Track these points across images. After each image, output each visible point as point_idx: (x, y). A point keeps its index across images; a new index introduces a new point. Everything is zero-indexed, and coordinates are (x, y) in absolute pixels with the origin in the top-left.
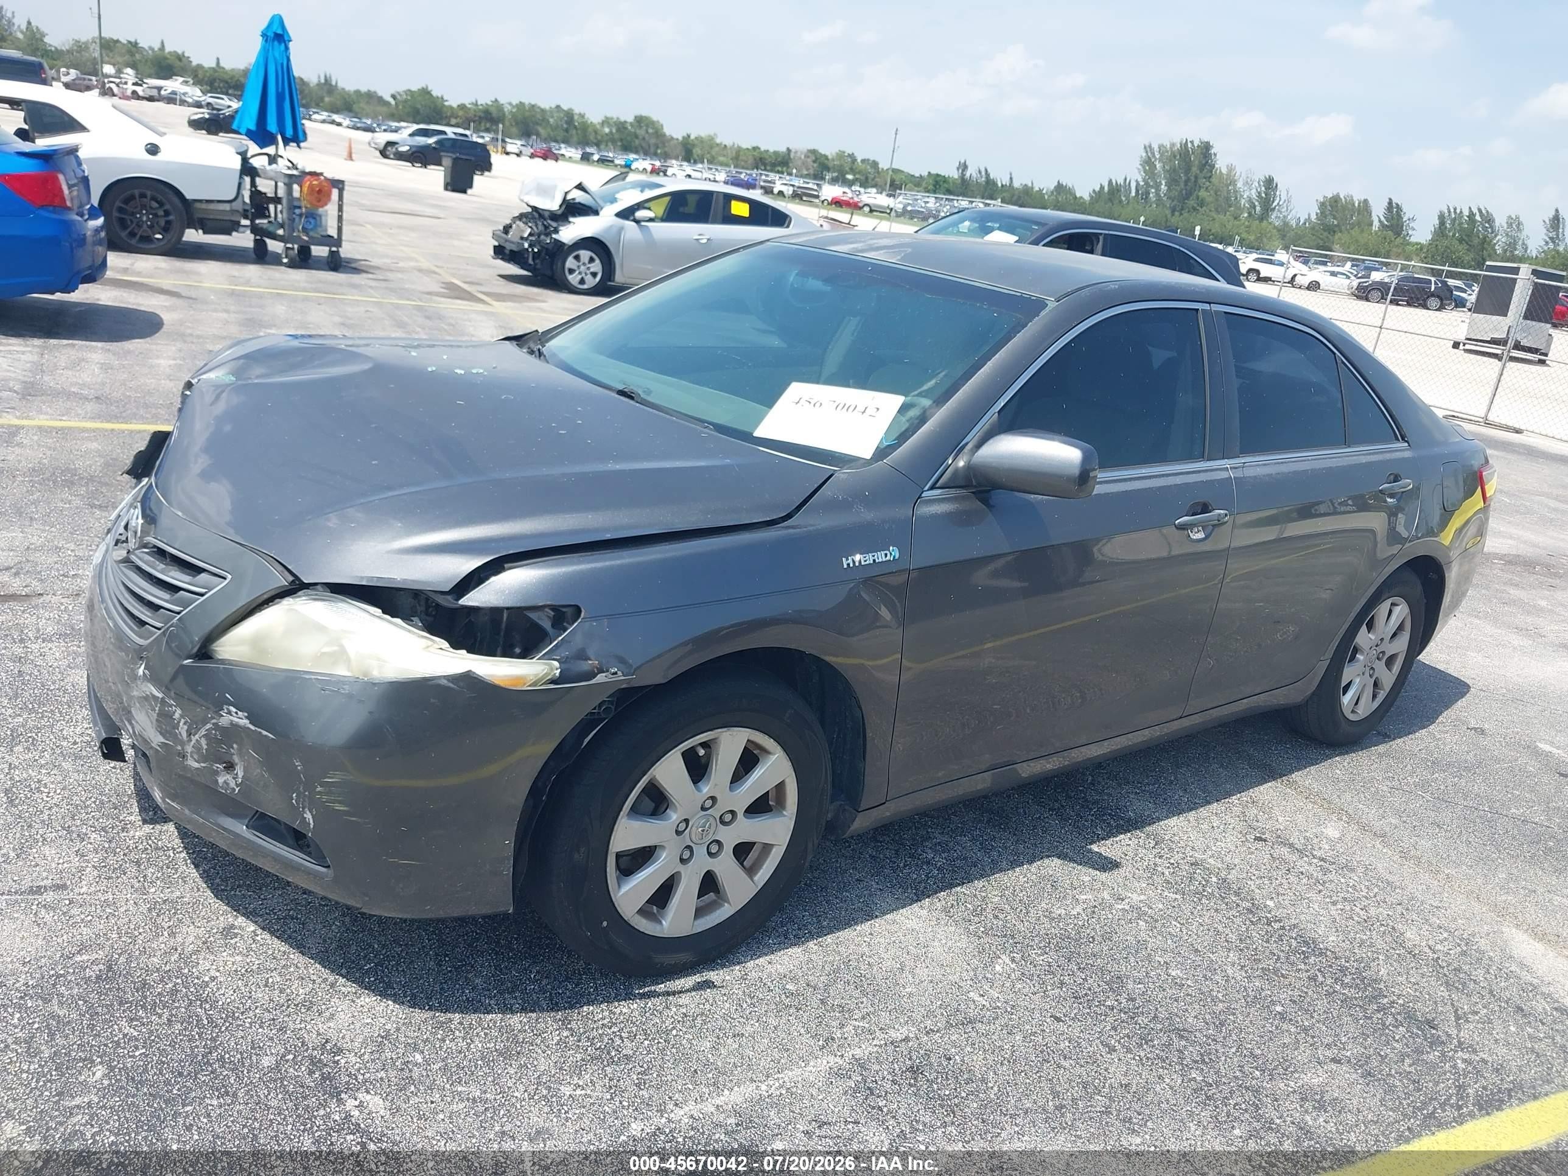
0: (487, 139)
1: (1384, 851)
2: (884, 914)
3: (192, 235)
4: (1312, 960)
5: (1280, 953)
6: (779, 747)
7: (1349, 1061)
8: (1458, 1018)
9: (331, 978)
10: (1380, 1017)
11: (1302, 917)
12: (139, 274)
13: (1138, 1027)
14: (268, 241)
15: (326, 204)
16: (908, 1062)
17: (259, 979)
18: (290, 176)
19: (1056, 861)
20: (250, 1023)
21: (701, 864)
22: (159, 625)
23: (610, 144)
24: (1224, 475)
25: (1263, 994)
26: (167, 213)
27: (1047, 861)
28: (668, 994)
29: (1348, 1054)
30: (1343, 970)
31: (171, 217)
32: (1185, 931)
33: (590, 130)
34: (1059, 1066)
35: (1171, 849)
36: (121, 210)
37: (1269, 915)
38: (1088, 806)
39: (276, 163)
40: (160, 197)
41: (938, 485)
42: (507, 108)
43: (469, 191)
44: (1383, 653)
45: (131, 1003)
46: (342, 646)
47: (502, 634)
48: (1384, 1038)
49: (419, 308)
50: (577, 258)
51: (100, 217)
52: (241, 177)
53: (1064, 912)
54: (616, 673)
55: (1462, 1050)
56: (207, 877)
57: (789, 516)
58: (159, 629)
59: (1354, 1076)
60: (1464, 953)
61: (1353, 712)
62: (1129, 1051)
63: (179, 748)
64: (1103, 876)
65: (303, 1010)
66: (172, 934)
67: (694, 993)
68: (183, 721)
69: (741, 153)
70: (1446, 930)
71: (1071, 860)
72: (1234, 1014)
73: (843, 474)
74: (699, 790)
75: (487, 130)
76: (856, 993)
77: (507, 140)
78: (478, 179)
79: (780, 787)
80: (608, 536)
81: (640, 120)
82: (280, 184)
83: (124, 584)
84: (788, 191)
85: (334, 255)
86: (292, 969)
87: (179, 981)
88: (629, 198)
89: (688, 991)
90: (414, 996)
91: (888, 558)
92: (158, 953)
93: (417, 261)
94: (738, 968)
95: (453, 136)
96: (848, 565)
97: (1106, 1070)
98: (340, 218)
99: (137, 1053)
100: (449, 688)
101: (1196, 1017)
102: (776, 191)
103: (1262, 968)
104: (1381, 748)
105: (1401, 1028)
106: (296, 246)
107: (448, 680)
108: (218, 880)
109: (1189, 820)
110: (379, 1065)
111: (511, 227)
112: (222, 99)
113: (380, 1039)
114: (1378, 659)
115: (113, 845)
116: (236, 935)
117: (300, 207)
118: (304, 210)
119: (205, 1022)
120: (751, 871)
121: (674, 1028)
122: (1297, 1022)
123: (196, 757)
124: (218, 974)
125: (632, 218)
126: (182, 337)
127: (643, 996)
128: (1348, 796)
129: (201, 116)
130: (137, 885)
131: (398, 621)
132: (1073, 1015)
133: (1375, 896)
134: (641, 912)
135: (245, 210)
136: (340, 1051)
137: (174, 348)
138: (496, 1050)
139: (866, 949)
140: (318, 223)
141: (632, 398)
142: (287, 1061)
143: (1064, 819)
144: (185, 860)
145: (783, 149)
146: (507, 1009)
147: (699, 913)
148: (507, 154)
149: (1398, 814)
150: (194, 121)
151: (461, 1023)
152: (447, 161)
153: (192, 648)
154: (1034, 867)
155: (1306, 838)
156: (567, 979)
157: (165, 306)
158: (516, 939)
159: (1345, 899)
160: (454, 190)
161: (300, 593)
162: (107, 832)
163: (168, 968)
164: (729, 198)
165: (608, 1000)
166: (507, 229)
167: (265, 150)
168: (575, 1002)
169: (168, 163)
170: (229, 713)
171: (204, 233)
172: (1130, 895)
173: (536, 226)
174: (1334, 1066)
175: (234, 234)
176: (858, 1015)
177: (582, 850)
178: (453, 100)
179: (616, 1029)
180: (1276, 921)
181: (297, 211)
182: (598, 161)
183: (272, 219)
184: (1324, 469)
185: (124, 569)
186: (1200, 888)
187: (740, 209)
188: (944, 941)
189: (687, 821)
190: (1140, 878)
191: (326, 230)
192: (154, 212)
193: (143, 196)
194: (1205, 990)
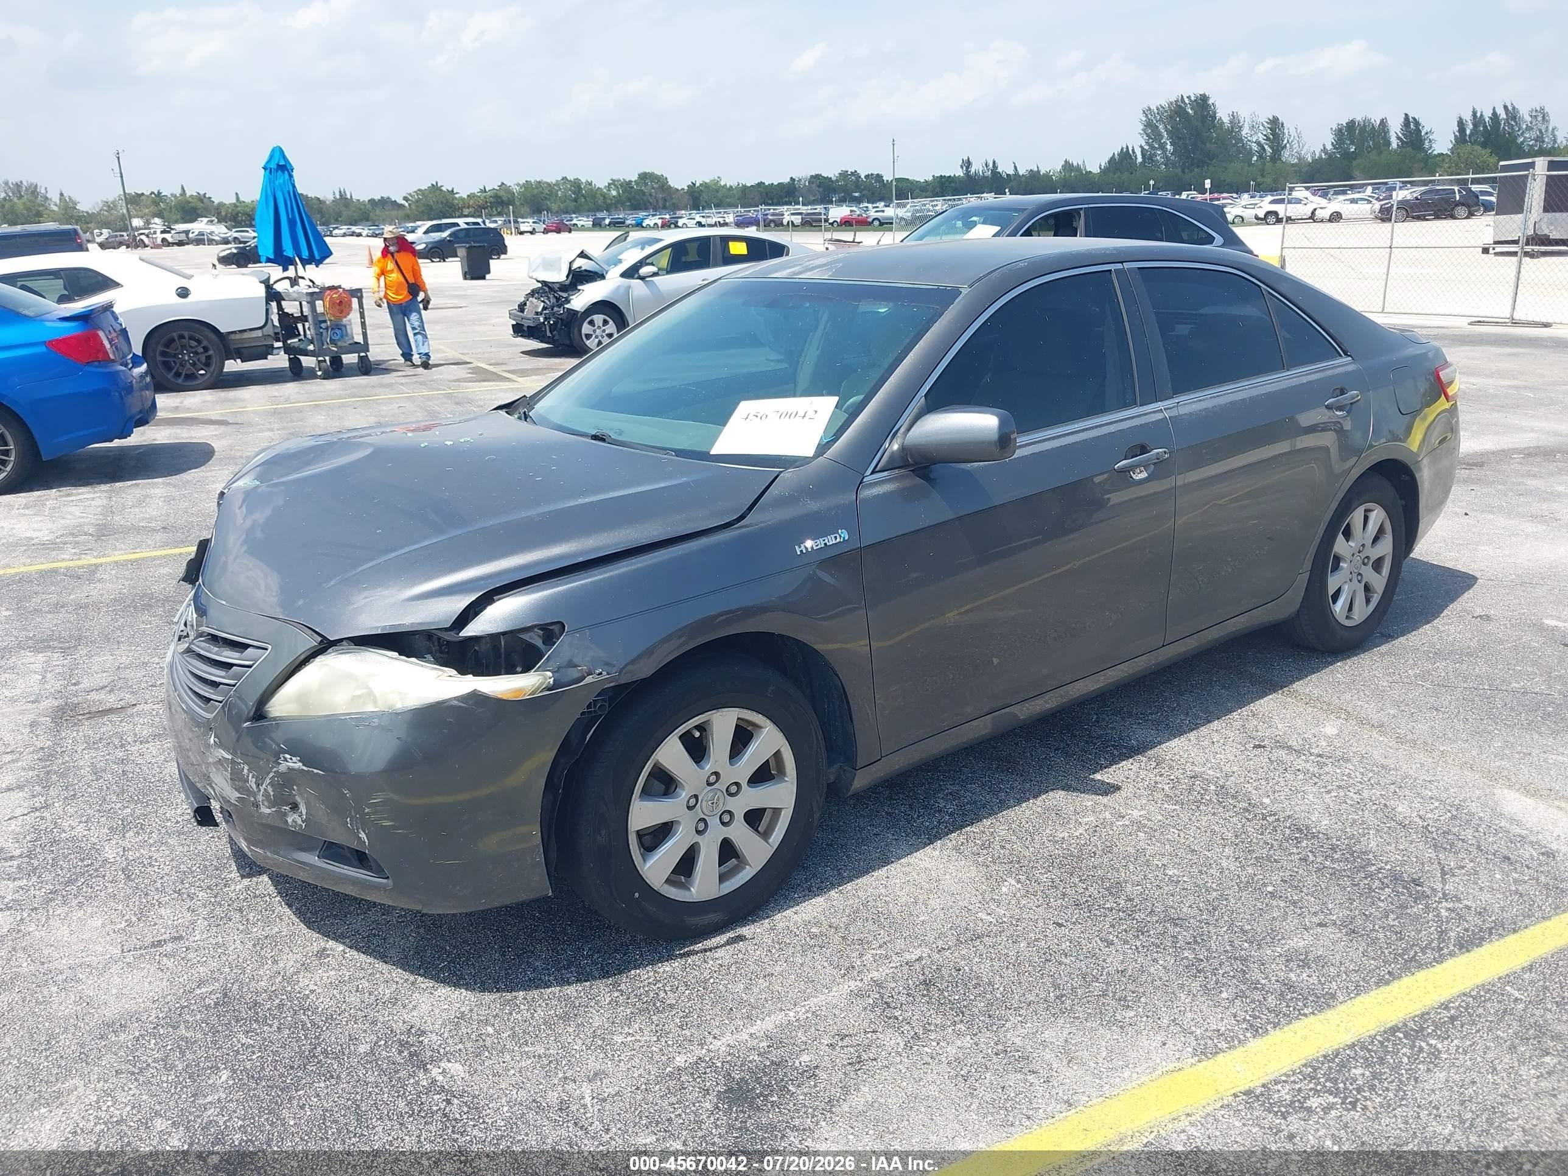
0: (500, 222)
1: (1381, 739)
2: (899, 859)
3: (232, 366)
4: (1304, 844)
5: (1273, 842)
6: (768, 721)
7: (1335, 924)
8: (1444, 873)
9: (412, 978)
10: (1366, 882)
11: (1297, 809)
12: (189, 410)
13: (1135, 922)
14: (301, 358)
15: (348, 314)
16: (921, 977)
17: (352, 986)
18: (312, 294)
19: (1060, 794)
20: (347, 1022)
21: (716, 834)
22: (220, 699)
23: (619, 205)
24: (1159, 416)
25: (1256, 879)
26: (206, 349)
27: (1051, 794)
28: (705, 951)
29: (1334, 918)
30: (1334, 848)
31: (211, 352)
32: (1182, 835)
33: (598, 195)
34: (1060, 963)
35: (1171, 767)
36: (163, 354)
37: (1264, 811)
38: (1092, 742)
39: (298, 284)
40: (197, 336)
41: (877, 469)
42: (516, 189)
43: (488, 277)
44: (1367, 557)
45: (246, 1019)
46: (368, 688)
47: (503, 657)
48: (1369, 900)
49: (449, 396)
50: (592, 323)
51: (143, 364)
52: (267, 303)
53: (1067, 834)
54: (600, 674)
55: (1447, 900)
56: (301, 914)
57: (742, 518)
58: (221, 702)
59: (1339, 935)
60: (1454, 817)
61: (1347, 617)
62: (1126, 942)
63: (253, 799)
64: (1105, 800)
65: (389, 1006)
66: (275, 962)
67: (728, 947)
68: (251, 775)
69: (747, 191)
70: (1437, 800)
71: (1075, 790)
72: (1227, 899)
73: (788, 474)
74: (702, 768)
75: (500, 214)
76: (874, 928)
77: (520, 220)
78: (493, 264)
79: (778, 755)
80: (581, 559)
81: (644, 177)
82: (304, 303)
83: (190, 671)
84: (797, 220)
85: (363, 360)
86: (378, 976)
87: (284, 997)
88: (631, 257)
89: (722, 946)
90: (483, 983)
91: (838, 540)
92: (265, 978)
93: (444, 352)
94: (767, 921)
95: (466, 226)
96: (801, 551)
97: (1104, 961)
98: (363, 324)
99: (254, 1057)
100: (460, 707)
101: (1190, 906)
102: (785, 222)
103: (1256, 858)
104: (1384, 648)
105: (1387, 889)
106: (327, 358)
107: (458, 701)
108: (309, 915)
109: (1189, 740)
110: (457, 1040)
111: (525, 304)
112: (247, 231)
113: (456, 1020)
114: (1364, 564)
115: (218, 899)
116: (328, 956)
117: (325, 321)
118: (329, 323)
119: (309, 1025)
120: (766, 835)
121: (711, 977)
122: (1287, 898)
123: (266, 804)
124: (316, 987)
125: (636, 276)
126: (233, 459)
127: (682, 956)
128: (1348, 696)
129: (229, 252)
130: (241, 928)
131: (413, 660)
132: (1074, 920)
133: (1369, 780)
134: (668, 881)
135: (276, 334)
136: (423, 1033)
137: (227, 472)
138: (557, 1016)
139: (883, 891)
140: (344, 333)
141: (603, 440)
142: (380, 1046)
143: (1068, 755)
144: (281, 903)
145: (786, 180)
146: (564, 982)
147: (723, 878)
148: (522, 233)
149: (1397, 704)
150: (223, 257)
151: (525, 999)
152: (462, 252)
153: (248, 713)
154: (1039, 801)
155: (1305, 739)
156: (616, 951)
157: (216, 435)
158: (570, 925)
159: (1339, 787)
160: (473, 278)
161: (330, 650)
162: (212, 890)
163: (274, 988)
164: (726, 240)
165: (652, 963)
166: (522, 307)
167: (286, 274)
168: (622, 969)
169: (199, 302)
170: (286, 760)
171: (242, 361)
172: (1131, 812)
173: (549, 298)
174: (1319, 930)
175: (269, 357)
176: (875, 945)
177: (603, 832)
178: (463, 192)
179: (661, 985)
180: (1271, 815)
181: (323, 325)
182: (609, 225)
183: (302, 337)
184: (1263, 394)
185: (188, 659)
186: (1199, 797)
187: (738, 248)
188: (954, 874)
189: (696, 797)
190: (1140, 796)
191: (353, 338)
192: (193, 350)
193: (181, 337)
194: (1200, 882)
